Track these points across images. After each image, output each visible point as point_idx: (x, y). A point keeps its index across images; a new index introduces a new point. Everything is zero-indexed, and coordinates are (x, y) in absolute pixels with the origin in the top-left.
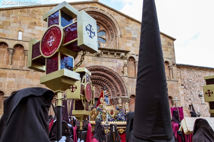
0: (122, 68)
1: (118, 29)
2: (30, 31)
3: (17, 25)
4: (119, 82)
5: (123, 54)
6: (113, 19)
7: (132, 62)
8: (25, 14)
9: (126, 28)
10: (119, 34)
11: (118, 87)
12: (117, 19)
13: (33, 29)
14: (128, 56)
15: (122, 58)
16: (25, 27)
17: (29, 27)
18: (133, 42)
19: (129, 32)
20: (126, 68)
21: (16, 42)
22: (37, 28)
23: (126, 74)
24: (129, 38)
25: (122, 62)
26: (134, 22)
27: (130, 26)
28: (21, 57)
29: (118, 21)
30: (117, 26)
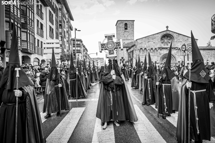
0: (176, 53)
1: (175, 39)
2: (148, 44)
3: (144, 43)
4: (175, 58)
5: (176, 49)
6: (173, 36)
7: (179, 50)
8: (146, 39)
9: (178, 38)
10: (175, 41)
11: (174, 59)
12: (175, 35)
13: (149, 43)
14: (178, 48)
15: (176, 50)
16: (147, 43)
17: (148, 43)
18: (180, 43)
19: (179, 39)
20: (177, 53)
21: (145, 48)
22: (150, 43)
23: (177, 55)
24: (179, 42)
25: (176, 51)
26: (181, 35)
27: (180, 37)
28: (146, 52)
29: (175, 36)
30: (175, 38)
